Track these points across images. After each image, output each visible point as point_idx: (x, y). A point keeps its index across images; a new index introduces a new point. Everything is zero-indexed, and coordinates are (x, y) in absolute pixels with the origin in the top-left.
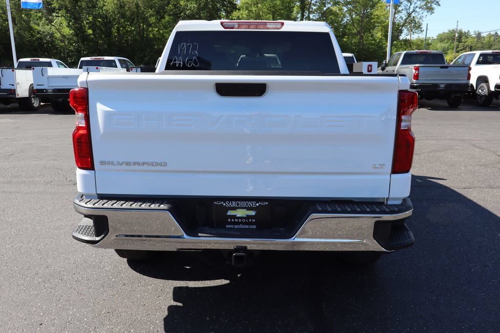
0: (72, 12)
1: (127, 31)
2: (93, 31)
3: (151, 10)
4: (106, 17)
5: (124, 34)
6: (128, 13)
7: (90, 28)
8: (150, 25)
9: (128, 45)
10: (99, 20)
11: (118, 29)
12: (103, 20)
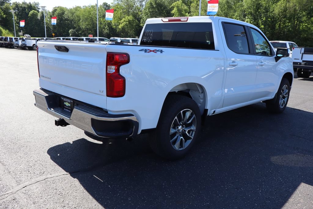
0: (254, 16)
1: (286, 26)
2: (264, 26)
3: (305, 12)
4: (274, 18)
5: (283, 28)
6: (288, 15)
7: (262, 24)
8: (302, 22)
9: (284, 34)
10: (269, 19)
11: (280, 25)
12: (271, 19)
